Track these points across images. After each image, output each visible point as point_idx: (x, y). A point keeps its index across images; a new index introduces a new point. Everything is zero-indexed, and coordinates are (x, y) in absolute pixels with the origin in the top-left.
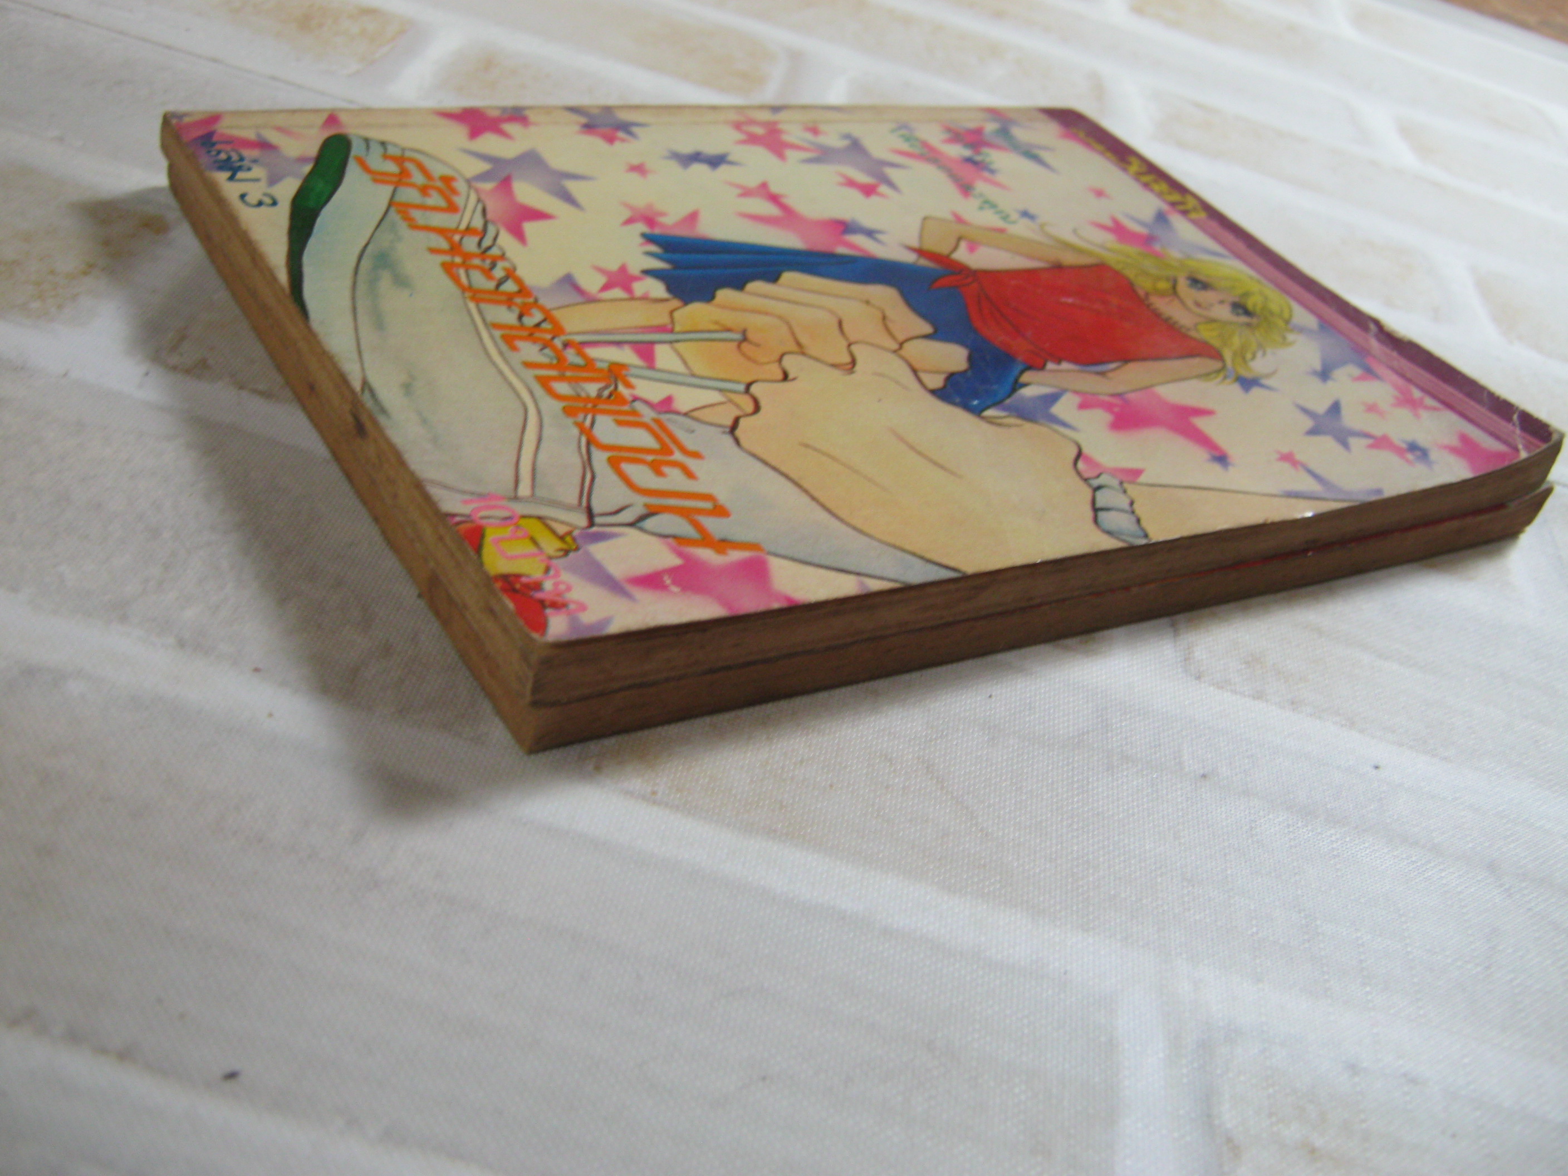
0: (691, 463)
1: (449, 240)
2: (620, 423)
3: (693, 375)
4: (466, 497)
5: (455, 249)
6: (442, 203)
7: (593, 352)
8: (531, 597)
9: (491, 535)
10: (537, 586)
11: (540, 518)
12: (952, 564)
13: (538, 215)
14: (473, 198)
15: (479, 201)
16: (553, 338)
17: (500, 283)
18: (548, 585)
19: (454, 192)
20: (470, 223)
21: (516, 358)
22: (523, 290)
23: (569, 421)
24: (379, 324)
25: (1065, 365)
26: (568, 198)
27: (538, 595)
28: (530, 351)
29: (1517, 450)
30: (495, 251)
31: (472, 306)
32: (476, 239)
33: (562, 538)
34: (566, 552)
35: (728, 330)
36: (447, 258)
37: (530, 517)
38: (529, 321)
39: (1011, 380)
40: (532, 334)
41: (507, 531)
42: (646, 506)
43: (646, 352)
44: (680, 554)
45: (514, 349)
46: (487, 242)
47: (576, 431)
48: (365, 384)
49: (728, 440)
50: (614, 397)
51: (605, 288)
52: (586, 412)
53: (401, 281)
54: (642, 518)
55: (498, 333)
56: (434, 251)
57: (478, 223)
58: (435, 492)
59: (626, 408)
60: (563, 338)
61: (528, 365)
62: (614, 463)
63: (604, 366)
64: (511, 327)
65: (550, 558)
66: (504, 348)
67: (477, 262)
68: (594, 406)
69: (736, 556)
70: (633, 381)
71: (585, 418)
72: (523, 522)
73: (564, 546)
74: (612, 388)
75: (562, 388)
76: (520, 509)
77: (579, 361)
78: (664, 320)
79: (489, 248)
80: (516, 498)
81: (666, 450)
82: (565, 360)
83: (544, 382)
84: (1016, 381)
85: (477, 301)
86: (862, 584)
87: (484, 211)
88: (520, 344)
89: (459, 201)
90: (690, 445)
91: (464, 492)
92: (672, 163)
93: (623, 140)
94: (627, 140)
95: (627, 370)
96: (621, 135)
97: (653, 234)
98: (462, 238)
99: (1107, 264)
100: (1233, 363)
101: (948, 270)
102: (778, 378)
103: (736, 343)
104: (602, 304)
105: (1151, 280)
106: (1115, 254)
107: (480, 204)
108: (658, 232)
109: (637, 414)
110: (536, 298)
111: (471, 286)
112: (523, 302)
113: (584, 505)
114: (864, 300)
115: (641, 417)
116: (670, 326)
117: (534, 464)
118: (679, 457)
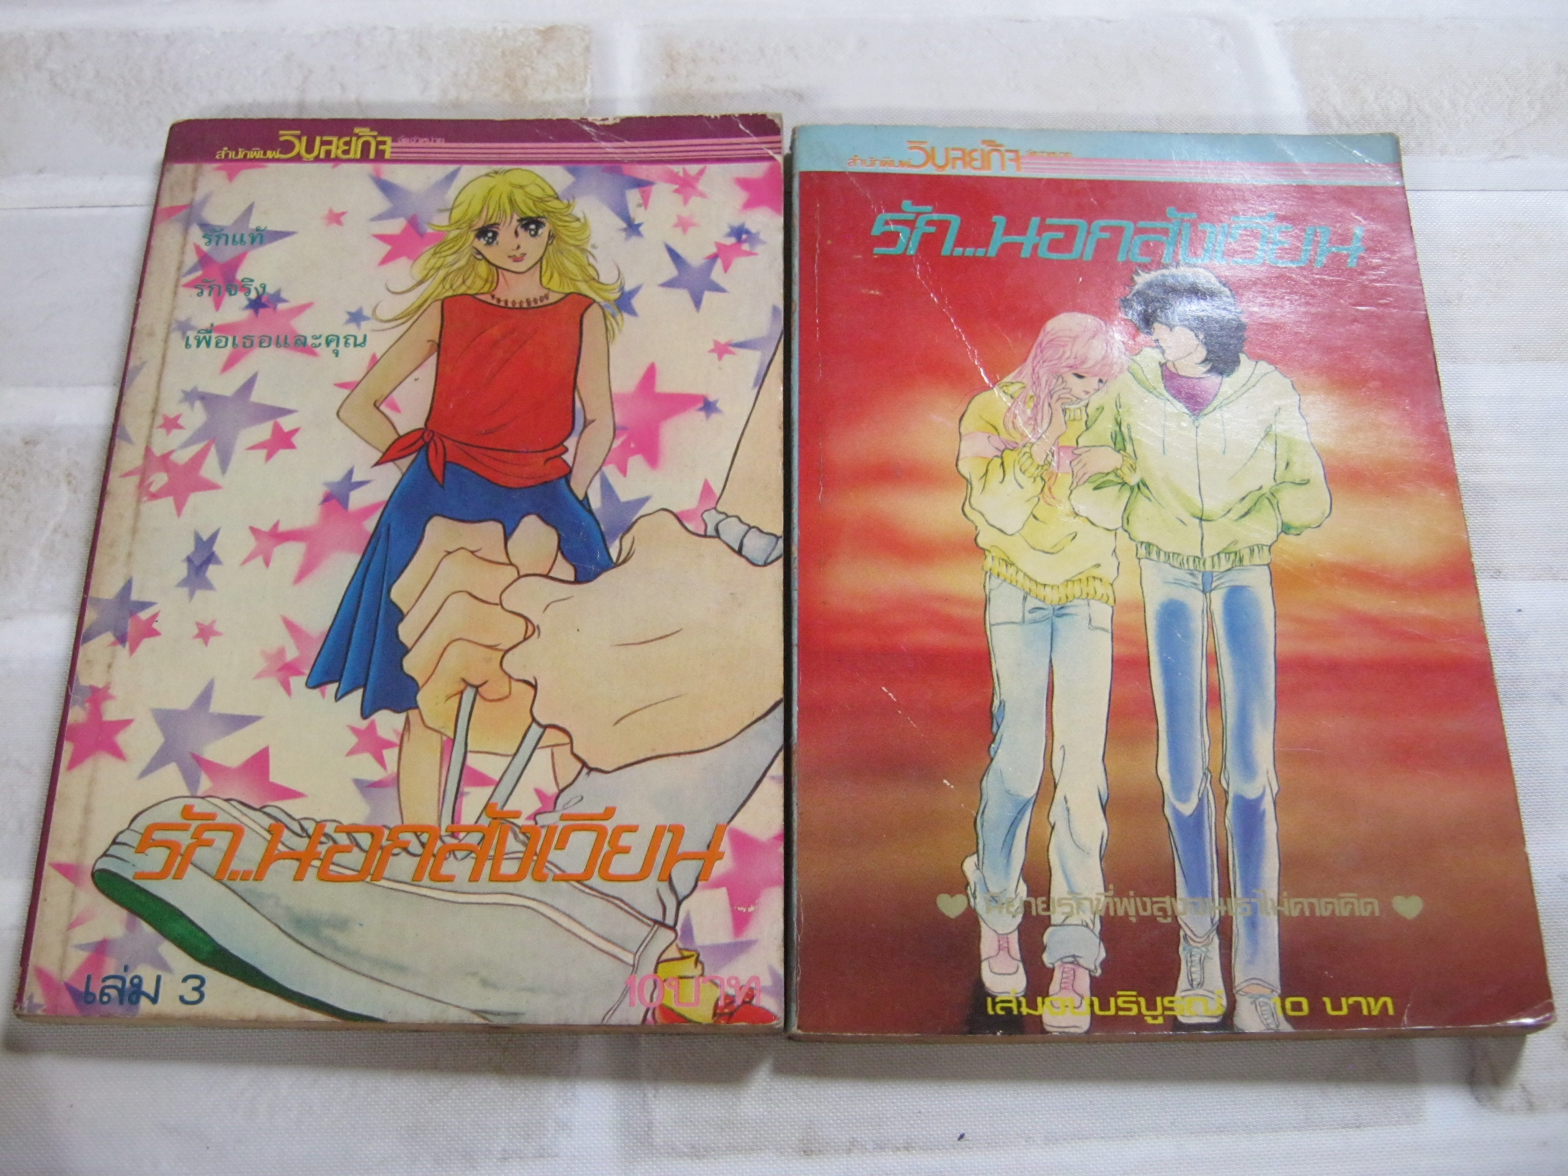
0: (619, 821)
1: (284, 855)
2: (560, 847)
4: (627, 1000)
5: (299, 858)
6: (226, 835)
8: (739, 1006)
10: (729, 998)
11: (659, 961)
12: (772, 703)
13: (260, 762)
14: (221, 804)
15: (226, 800)
16: (444, 842)
17: (356, 844)
18: (731, 991)
19: (210, 816)
20: (261, 826)
21: (462, 884)
22: (371, 830)
23: (551, 884)
24: (400, 969)
26: (241, 721)
27: (738, 1001)
28: (458, 867)
29: (771, 158)
30: (310, 825)
31: (383, 883)
32: (286, 832)
33: (683, 957)
34: (699, 961)
35: (461, 692)
37: (656, 968)
38: (416, 848)
39: (577, 506)
40: (434, 856)
41: (669, 990)
42: (660, 880)
43: (475, 777)
44: (717, 886)
45: (450, 879)
46: (295, 827)
47: (563, 884)
48: (476, 1012)
49: (597, 776)
50: (528, 833)
51: (380, 761)
52: (541, 867)
53: (342, 924)
54: (673, 890)
55: (426, 881)
56: (300, 876)
57: (265, 821)
58: (615, 1020)
60: (444, 833)
61: (473, 878)
63: (487, 820)
64: (422, 866)
65: (702, 975)
66: (447, 885)
67: (322, 849)
68: (536, 856)
69: (726, 848)
71: (550, 870)
72: (661, 975)
73: (693, 959)
74: (517, 830)
76: (646, 970)
77: (476, 836)
78: (435, 742)
79: (302, 827)
80: (635, 967)
82: (471, 845)
83: (498, 877)
84: (580, 502)
85: (380, 876)
86: (773, 778)
87: (245, 805)
88: (445, 871)
89: (225, 819)
90: (599, 810)
92: (199, 594)
93: (154, 618)
94: (155, 616)
95: (496, 804)
96: (144, 615)
97: (309, 676)
98: (283, 844)
99: (442, 297)
100: (598, 294)
101: (419, 450)
102: (532, 691)
103: (478, 697)
104: (401, 776)
105: (473, 274)
106: (431, 280)
107: (233, 803)
108: (307, 671)
109: (551, 829)
110: (385, 826)
111: (357, 871)
112: (387, 840)
113: (651, 923)
114: (445, 553)
115: (556, 827)
116: (445, 738)
117: (598, 935)
118: (610, 825)
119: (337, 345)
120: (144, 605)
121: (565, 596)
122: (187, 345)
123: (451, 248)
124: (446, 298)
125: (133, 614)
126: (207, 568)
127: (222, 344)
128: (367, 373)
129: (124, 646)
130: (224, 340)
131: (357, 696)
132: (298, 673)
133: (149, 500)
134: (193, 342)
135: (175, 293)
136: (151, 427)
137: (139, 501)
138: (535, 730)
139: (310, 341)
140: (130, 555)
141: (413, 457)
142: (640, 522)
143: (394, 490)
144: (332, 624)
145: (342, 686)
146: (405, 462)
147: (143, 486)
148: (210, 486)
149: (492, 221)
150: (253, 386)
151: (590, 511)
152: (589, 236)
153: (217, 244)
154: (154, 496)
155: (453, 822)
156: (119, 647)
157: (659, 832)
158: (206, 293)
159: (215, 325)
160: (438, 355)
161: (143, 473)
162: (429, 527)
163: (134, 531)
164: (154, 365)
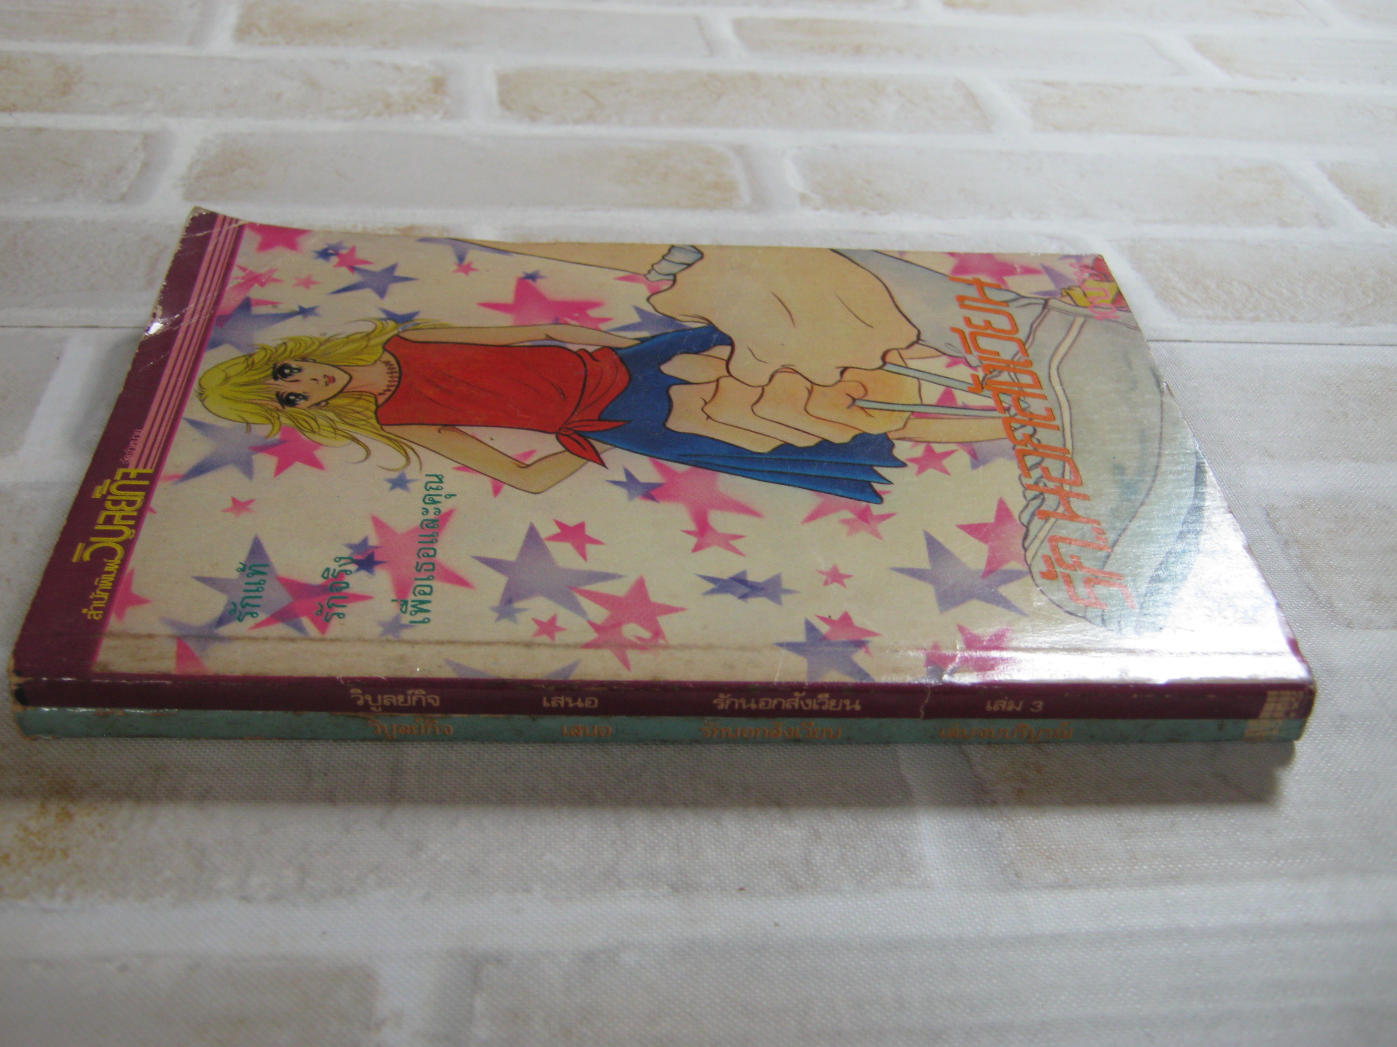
0: (962, 326)
1: (1069, 508)
2: (998, 354)
3: (917, 378)
5: (1065, 498)
6: (1063, 548)
7: (990, 402)
8: (1097, 271)
9: (1109, 301)
10: (1092, 275)
11: (1077, 305)
13: (975, 530)
14: (1030, 555)
15: (1026, 550)
16: (1016, 415)
17: (1038, 465)
19: (1047, 559)
20: (1044, 524)
21: (1051, 403)
22: (1021, 456)
23: (1031, 358)
25: (574, 348)
26: (934, 546)
27: (1093, 271)
28: (1037, 406)
30: (1030, 494)
31: (1069, 446)
32: (1043, 508)
33: (1069, 295)
34: (1069, 289)
35: (862, 408)
36: (1076, 490)
37: (1083, 307)
38: (1029, 430)
39: (647, 344)
40: (1031, 419)
41: (1099, 301)
42: (1008, 306)
43: (947, 399)
44: (1003, 281)
45: (1050, 410)
46: (1036, 503)
47: (1029, 352)
49: (923, 337)
50: (989, 370)
51: (948, 454)
52: (1018, 363)
53: (1119, 470)
54: (1015, 300)
55: (1057, 422)
56: (1086, 497)
57: (1037, 523)
59: (985, 362)
60: (1007, 415)
61: (1044, 397)
62: (1015, 328)
63: (986, 392)
64: (1044, 426)
65: (1080, 287)
66: (1057, 413)
67: (1051, 485)
68: (1010, 366)
69: (969, 277)
70: (970, 381)
71: (1019, 359)
72: (1088, 304)
73: (1068, 291)
74: (989, 376)
75: (1026, 379)
76: (1087, 312)
77: (1003, 397)
78: (915, 423)
79: (1034, 499)
80: (1086, 317)
81: (974, 336)
82: (1013, 400)
83: (1037, 383)
85: (1065, 450)
87: (1025, 538)
88: (1044, 413)
89: (1046, 550)
90: (956, 336)
91: (1117, 322)
92: (785, 585)
93: (827, 620)
94: (823, 619)
95: (969, 388)
96: (824, 628)
97: (870, 502)
98: (1057, 509)
99: (378, 426)
100: (387, 333)
101: (585, 438)
102: (849, 371)
103: (866, 398)
104: (960, 440)
105: (349, 407)
106: (351, 433)
107: (1026, 545)
108: (864, 504)
109: (980, 358)
110: (1014, 448)
111: (1064, 463)
112: (1027, 446)
113: (1046, 310)
114: (710, 420)
115: (979, 356)
116: (912, 417)
117: (1067, 334)
118: (967, 331)
119: (440, 495)
120: (810, 628)
121: (749, 352)
122: (426, 621)
123: (307, 422)
124: (378, 422)
125: (824, 638)
126: (752, 582)
127: (427, 590)
128: (479, 472)
129: (868, 642)
130: (419, 589)
131: (883, 471)
132: (868, 509)
133: (664, 637)
134: (420, 617)
135: (333, 640)
136: (553, 646)
137: (667, 647)
138: (888, 367)
139: (431, 516)
140: (743, 648)
141: (592, 441)
142: (661, 312)
143: (637, 453)
144: (806, 489)
145: (874, 480)
146: (599, 446)
147: (642, 646)
148: (640, 586)
149: (275, 397)
150: (494, 560)
151: (653, 337)
152: (310, 338)
153: (258, 606)
154: (657, 633)
155: (996, 410)
156: (869, 645)
157: (963, 306)
158: (339, 610)
159: (394, 597)
160: (457, 425)
161: (622, 648)
162: (681, 429)
163: (709, 647)
164: (449, 652)
